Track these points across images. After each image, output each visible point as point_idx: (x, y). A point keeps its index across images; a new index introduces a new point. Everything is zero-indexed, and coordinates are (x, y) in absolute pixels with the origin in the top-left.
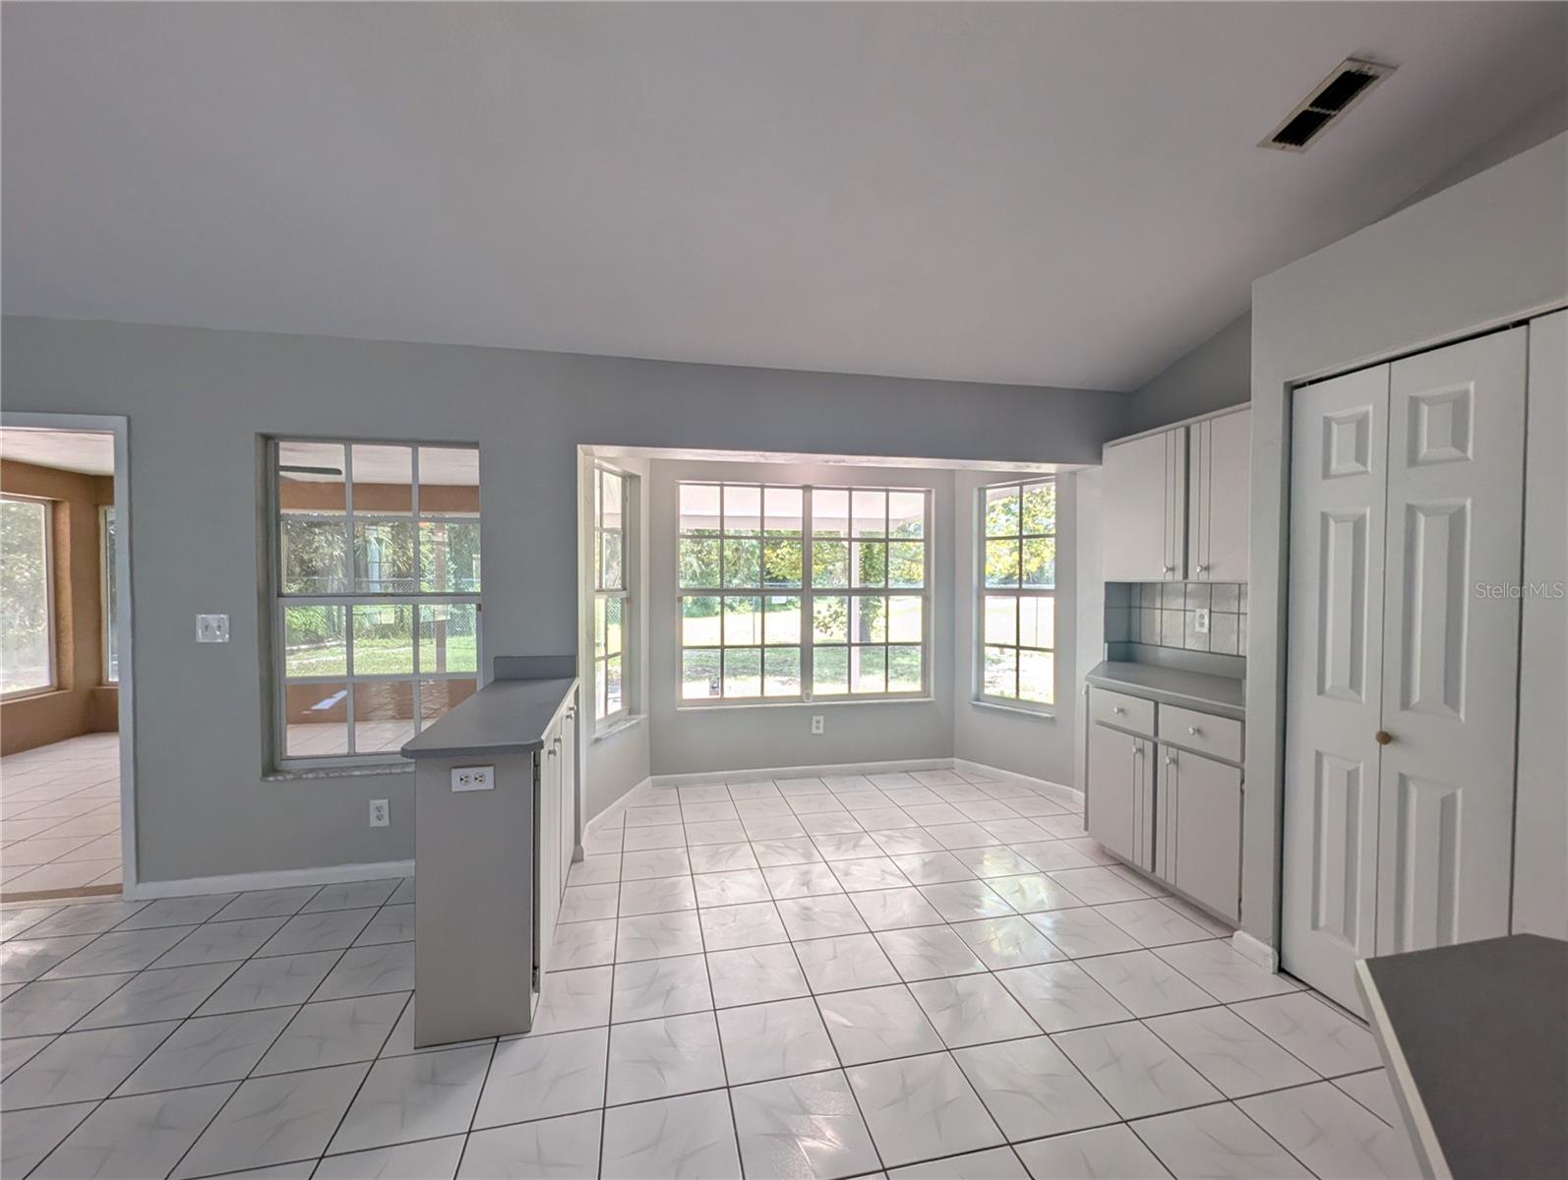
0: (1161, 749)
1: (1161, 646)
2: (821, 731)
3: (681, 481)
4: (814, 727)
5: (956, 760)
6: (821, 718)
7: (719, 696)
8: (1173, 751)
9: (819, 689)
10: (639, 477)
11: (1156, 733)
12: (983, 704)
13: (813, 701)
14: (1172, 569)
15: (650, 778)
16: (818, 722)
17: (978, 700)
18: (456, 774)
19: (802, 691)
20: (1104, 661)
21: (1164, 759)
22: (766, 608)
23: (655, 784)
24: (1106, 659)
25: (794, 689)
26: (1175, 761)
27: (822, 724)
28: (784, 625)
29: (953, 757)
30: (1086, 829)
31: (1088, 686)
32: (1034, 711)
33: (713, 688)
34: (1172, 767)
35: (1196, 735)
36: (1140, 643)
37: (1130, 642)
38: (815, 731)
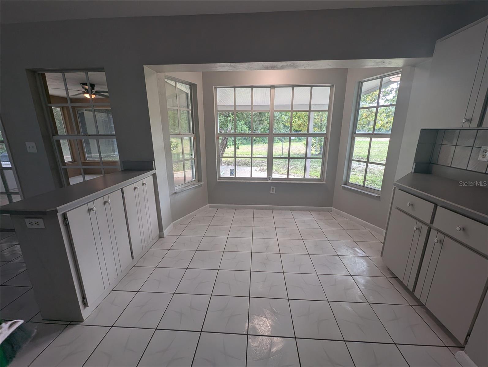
0: (433, 233)
1: (451, 167)
2: (274, 193)
3: (218, 86)
4: (271, 191)
5: (332, 208)
6: (274, 188)
7: (234, 176)
8: (442, 236)
9: (275, 176)
10: (196, 84)
11: (432, 221)
12: (347, 187)
13: (272, 180)
14: (470, 121)
15: (208, 205)
16: (273, 189)
17: (346, 185)
18: (27, 221)
19: (268, 175)
20: (412, 172)
21: (434, 237)
22: (254, 142)
23: (210, 207)
24: (413, 171)
25: (264, 175)
26: (441, 242)
27: (274, 190)
28: (261, 149)
29: (332, 207)
30: (382, 256)
31: (395, 188)
32: (370, 192)
33: (232, 173)
34: (438, 245)
35: (461, 231)
36: (437, 164)
37: (431, 163)
38: (271, 192)
